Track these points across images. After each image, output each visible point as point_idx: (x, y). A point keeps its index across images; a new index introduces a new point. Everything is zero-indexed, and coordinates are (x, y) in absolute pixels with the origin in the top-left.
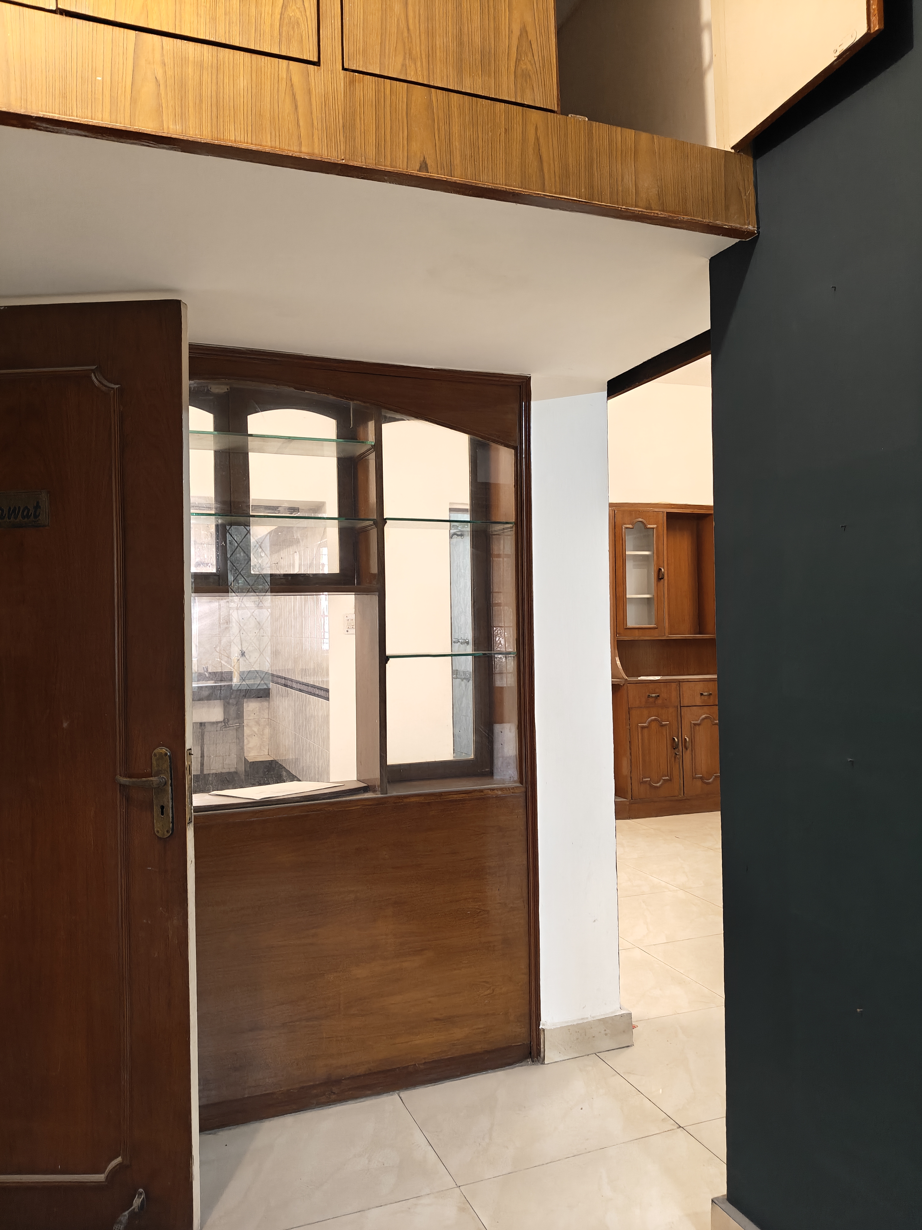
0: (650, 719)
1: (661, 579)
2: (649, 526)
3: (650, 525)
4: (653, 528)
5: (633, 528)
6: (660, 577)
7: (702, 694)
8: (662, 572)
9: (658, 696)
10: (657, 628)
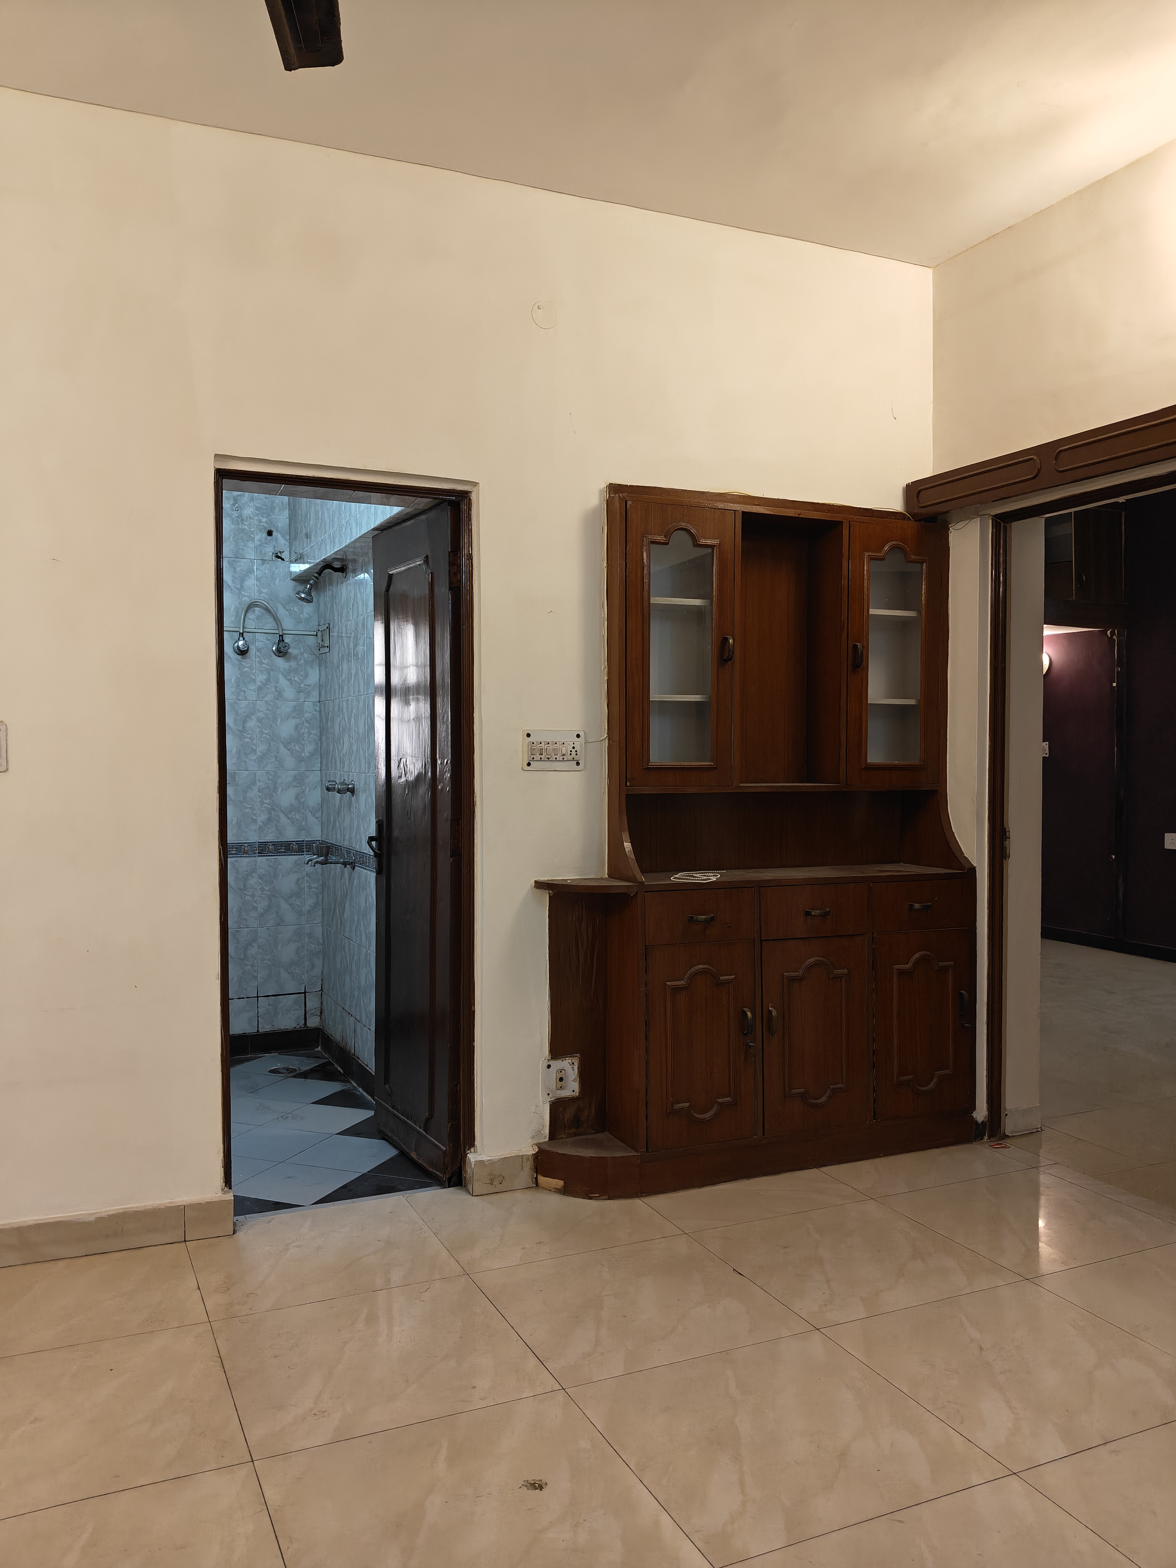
0: (693, 970)
1: (726, 661)
2: (703, 541)
3: (706, 538)
4: (712, 547)
5: (667, 544)
6: (724, 656)
7: (808, 914)
8: (729, 645)
9: (712, 919)
10: (715, 768)
